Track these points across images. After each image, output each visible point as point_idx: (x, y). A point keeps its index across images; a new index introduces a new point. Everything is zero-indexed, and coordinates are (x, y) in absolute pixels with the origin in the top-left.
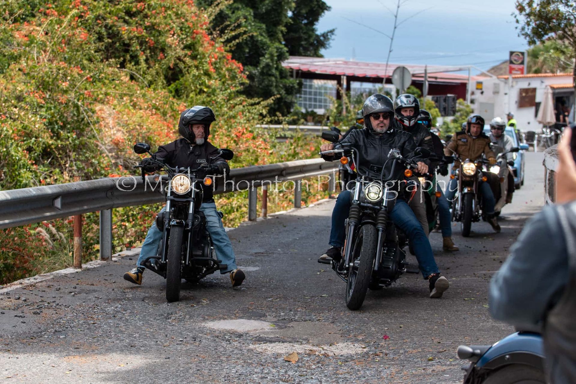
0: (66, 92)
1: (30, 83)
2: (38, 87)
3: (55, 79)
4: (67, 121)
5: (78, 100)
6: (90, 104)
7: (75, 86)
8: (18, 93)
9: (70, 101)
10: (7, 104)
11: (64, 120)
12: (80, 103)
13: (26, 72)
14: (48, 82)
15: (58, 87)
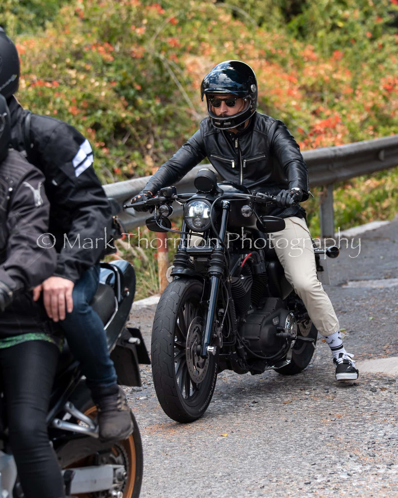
0: (141, 41)
1: (90, 32)
2: (102, 38)
3: (125, 25)
4: (146, 81)
5: (160, 52)
6: (178, 56)
7: (154, 31)
8: (73, 48)
9: (147, 54)
10: (60, 66)
11: (142, 81)
12: (162, 57)
13: (85, 16)
14: (115, 29)
15: (130, 35)
